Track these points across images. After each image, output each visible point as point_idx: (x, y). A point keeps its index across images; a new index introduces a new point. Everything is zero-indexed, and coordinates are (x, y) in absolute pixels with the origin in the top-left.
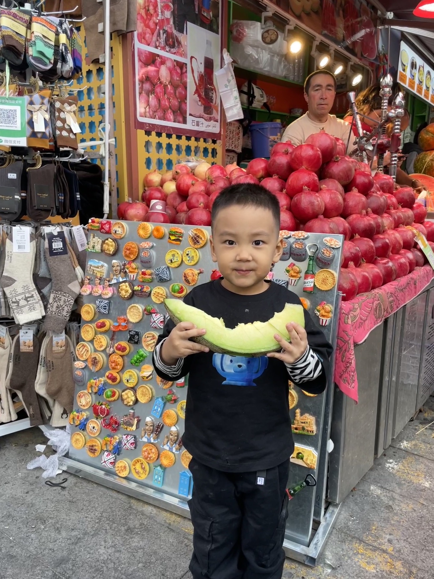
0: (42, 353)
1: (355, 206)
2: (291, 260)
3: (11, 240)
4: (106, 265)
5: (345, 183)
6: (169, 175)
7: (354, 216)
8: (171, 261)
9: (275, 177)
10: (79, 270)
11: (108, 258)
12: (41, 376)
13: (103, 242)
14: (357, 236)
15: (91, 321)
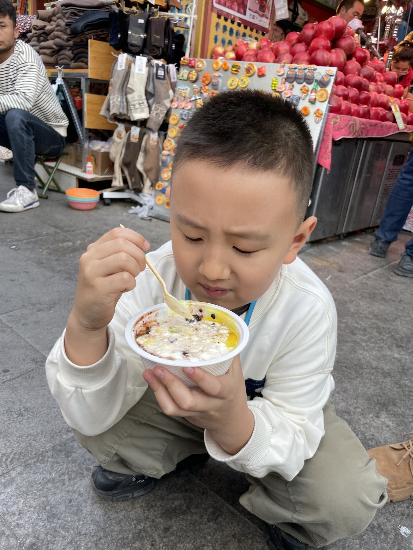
0: (143, 144)
1: (352, 69)
2: (304, 84)
3: (135, 64)
4: (189, 89)
5: (348, 53)
6: (230, 48)
7: (350, 75)
8: (231, 84)
9: (304, 43)
10: (171, 92)
11: (191, 84)
12: (141, 159)
13: (189, 73)
14: (349, 87)
15: (176, 125)
